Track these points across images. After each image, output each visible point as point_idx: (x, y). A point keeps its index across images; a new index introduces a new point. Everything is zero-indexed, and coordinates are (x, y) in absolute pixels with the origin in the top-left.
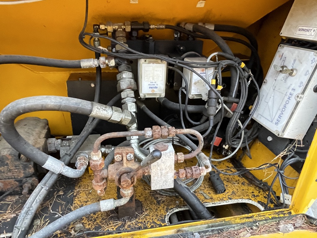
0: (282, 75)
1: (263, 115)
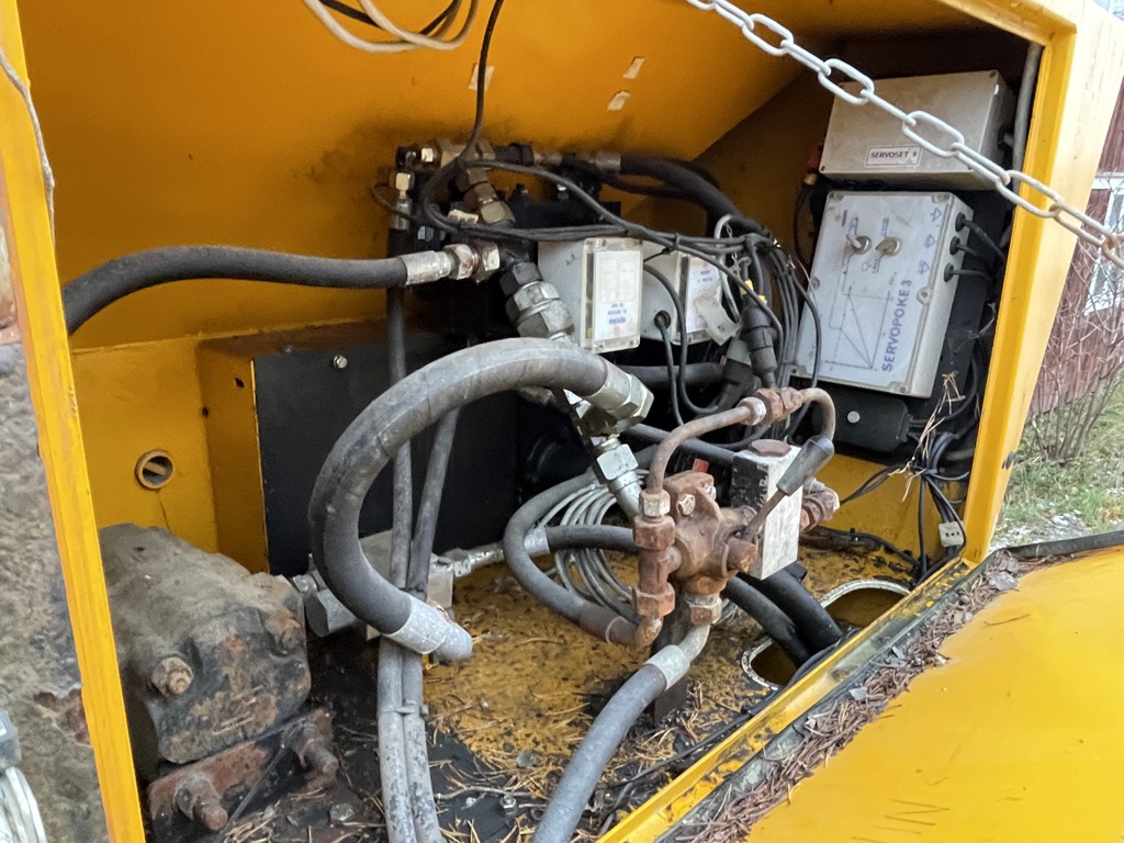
0: (860, 259)
1: (836, 361)
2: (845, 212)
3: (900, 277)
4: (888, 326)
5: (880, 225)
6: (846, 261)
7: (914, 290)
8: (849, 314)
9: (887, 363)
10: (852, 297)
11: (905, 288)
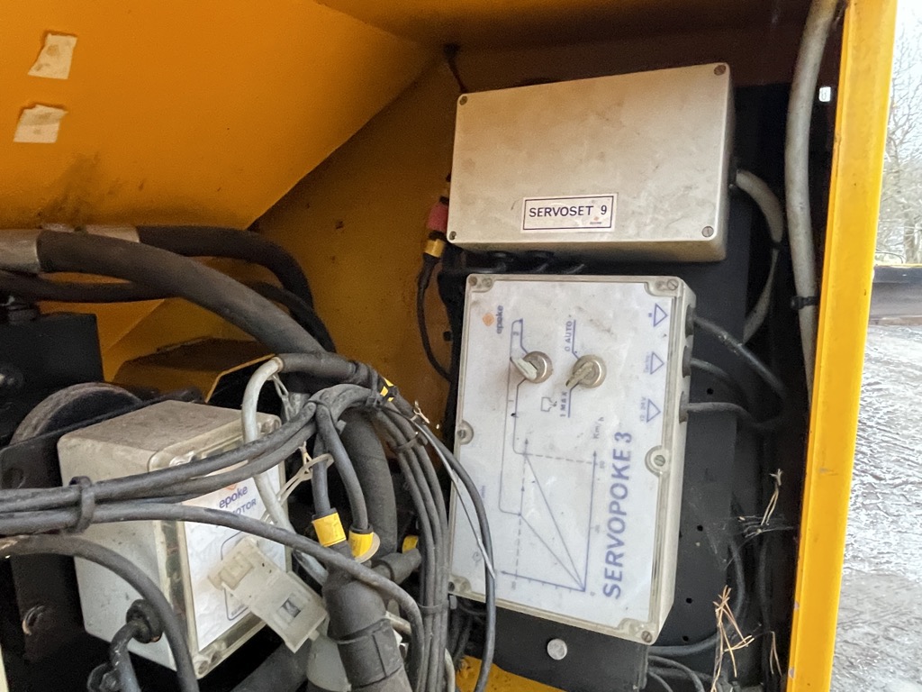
1: (520, 573)
2: (500, 308)
3: (611, 426)
4: (602, 516)
5: (562, 332)
6: (512, 397)
7: (639, 451)
8: (531, 490)
9: (610, 583)
10: (530, 458)
11: (622, 446)
